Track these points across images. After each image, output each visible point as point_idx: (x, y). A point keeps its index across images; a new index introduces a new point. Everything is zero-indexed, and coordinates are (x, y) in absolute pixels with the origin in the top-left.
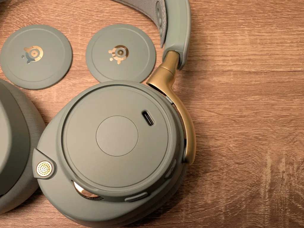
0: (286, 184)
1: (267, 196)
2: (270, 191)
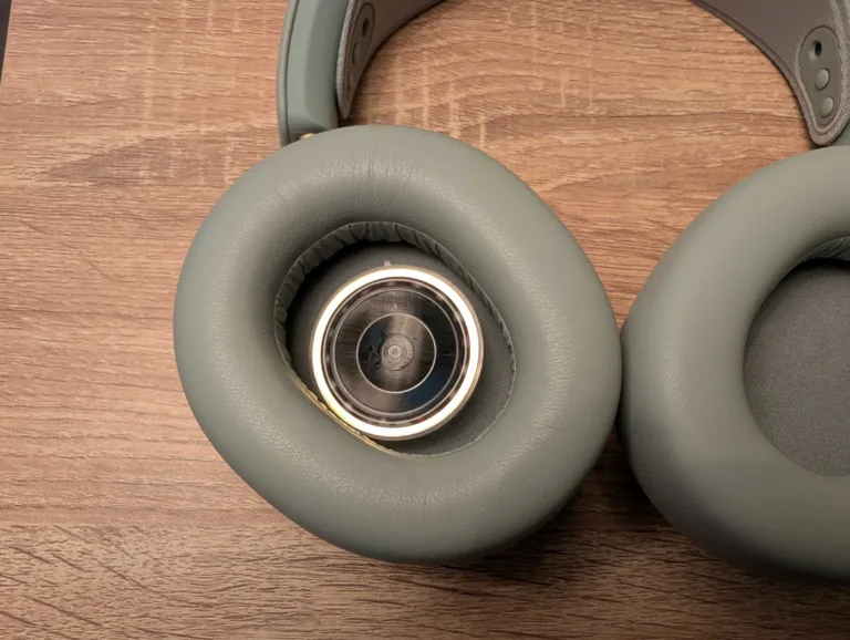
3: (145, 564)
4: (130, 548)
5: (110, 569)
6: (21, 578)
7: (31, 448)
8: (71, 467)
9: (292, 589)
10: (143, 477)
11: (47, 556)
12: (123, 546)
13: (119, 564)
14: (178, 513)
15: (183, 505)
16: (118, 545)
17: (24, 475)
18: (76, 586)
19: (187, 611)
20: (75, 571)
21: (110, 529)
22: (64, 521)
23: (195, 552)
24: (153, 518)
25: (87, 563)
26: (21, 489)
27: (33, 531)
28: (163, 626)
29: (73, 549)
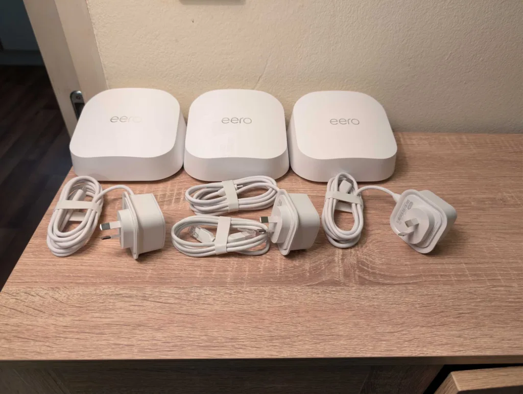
0: (354, 255)
1: (340, 262)
2: (343, 259)
3: (65, 296)
4: (61, 292)
5: (53, 298)
6: (24, 300)
7: (39, 268)
8: (50, 272)
9: (110, 302)
10: (71, 275)
11: (35, 295)
12: (60, 292)
13: (56, 296)
14: (80, 283)
15: (81, 281)
16: (58, 292)
17: (34, 274)
18: (41, 302)
19: (74, 308)
20: (42, 298)
21: (56, 288)
22: (42, 286)
23: (81, 293)
24: (71, 285)
25: (46, 296)
26: (32, 278)
27: (32, 288)
28: (65, 313)
29: (42, 293)
